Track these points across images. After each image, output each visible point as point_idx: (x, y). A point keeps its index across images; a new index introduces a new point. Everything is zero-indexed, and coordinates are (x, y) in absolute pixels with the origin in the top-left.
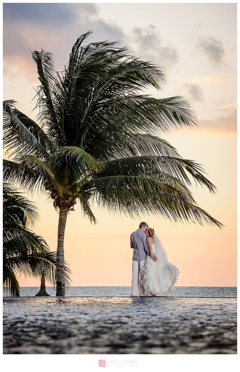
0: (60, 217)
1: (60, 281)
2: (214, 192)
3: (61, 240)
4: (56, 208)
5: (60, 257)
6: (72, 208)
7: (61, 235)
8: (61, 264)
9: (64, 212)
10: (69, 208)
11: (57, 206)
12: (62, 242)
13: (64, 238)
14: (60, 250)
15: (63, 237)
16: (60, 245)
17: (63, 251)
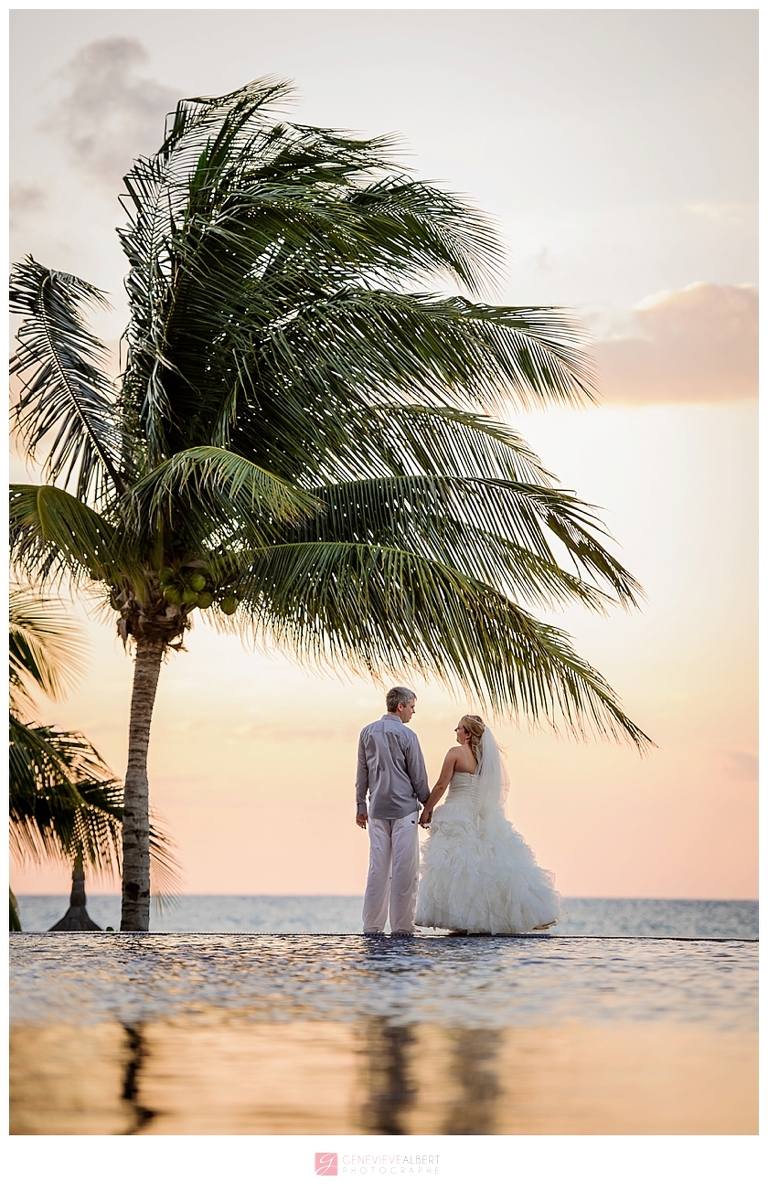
0: (138, 672)
1: (133, 880)
2: (635, 603)
3: (140, 746)
4: (125, 639)
5: (136, 803)
6: (176, 641)
7: (139, 731)
8: (137, 826)
9: (151, 653)
10: (166, 640)
11: (130, 636)
12: (142, 751)
13: (148, 742)
14: (137, 779)
15: (145, 737)
16: (134, 763)
17: (145, 784)
